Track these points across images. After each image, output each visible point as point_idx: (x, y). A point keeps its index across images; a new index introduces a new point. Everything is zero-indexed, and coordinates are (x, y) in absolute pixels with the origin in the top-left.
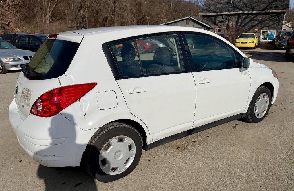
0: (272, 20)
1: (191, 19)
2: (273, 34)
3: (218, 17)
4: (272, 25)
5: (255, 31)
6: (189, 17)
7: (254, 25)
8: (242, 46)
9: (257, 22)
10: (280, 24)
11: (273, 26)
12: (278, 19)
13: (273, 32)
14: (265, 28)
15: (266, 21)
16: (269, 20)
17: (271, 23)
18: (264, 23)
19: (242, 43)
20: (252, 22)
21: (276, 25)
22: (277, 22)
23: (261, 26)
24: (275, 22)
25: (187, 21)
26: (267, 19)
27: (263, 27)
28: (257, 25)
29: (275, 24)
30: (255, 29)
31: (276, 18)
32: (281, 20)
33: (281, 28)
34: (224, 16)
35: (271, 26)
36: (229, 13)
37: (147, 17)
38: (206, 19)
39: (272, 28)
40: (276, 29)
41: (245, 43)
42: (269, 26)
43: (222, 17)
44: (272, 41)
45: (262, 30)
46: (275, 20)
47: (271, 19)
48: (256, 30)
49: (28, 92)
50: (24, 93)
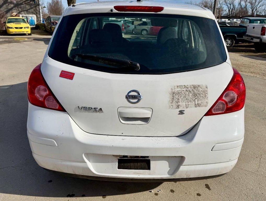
0: (28, 4)
2: (33, 19)
4: (29, 9)
5: (14, 15)
7: (10, 8)
8: (18, 32)
9: (12, 5)
10: (38, 9)
11: (30, 11)
12: (33, 3)
13: (33, 17)
14: (23, 12)
15: (22, 4)
16: (25, 4)
17: (28, 7)
18: (20, 7)
19: (16, 28)
20: (7, 4)
21: (34, 9)
22: (34, 6)
23: (19, 10)
24: (32, 6)
26: (23, 2)
27: (20, 11)
28: (14, 8)
29: (32, 8)
30: (12, 13)
31: (31, 2)
32: (37, 4)
33: (39, 13)
35: (29, 11)
39: (31, 12)
40: (34, 14)
41: (20, 28)
42: (27, 11)
44: (34, 26)
45: (20, 15)
46: (31, 5)
47: (26, 2)
48: (14, 13)
49: (193, 89)
50: (179, 93)
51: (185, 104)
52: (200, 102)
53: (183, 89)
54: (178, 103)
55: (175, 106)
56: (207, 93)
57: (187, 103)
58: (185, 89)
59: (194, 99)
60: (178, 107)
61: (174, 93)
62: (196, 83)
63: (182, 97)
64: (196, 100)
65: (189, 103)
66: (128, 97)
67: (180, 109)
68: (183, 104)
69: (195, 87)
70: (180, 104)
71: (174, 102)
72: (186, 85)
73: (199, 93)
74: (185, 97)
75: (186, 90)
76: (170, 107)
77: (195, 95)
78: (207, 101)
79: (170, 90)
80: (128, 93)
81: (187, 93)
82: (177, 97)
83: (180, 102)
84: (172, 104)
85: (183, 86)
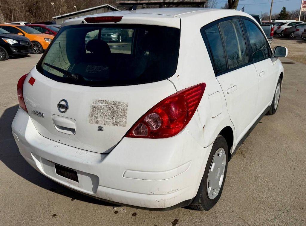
1: (109, 6)
3: (138, 6)
6: (106, 5)
25: (104, 9)
34: (144, 5)
36: (149, 2)
37: (51, 3)
38: (124, 8)
43: (142, 6)
49: (113, 105)
50: (98, 108)
51: (103, 120)
52: (118, 121)
53: (103, 104)
54: (96, 118)
55: (94, 121)
56: (126, 112)
57: (105, 120)
58: (105, 104)
59: (112, 116)
60: (97, 122)
61: (94, 107)
62: (117, 100)
63: (101, 113)
64: (114, 118)
65: (107, 120)
66: (60, 106)
67: (99, 125)
68: (101, 120)
69: (115, 104)
70: (99, 119)
71: (93, 116)
72: (107, 100)
73: (118, 110)
74: (104, 113)
75: (106, 106)
76: (90, 121)
77: (114, 112)
78: (125, 120)
79: (91, 103)
80: (60, 102)
81: (107, 109)
82: (96, 111)
83: (99, 117)
84: (92, 119)
85: (104, 101)
